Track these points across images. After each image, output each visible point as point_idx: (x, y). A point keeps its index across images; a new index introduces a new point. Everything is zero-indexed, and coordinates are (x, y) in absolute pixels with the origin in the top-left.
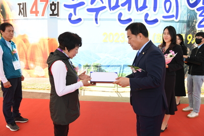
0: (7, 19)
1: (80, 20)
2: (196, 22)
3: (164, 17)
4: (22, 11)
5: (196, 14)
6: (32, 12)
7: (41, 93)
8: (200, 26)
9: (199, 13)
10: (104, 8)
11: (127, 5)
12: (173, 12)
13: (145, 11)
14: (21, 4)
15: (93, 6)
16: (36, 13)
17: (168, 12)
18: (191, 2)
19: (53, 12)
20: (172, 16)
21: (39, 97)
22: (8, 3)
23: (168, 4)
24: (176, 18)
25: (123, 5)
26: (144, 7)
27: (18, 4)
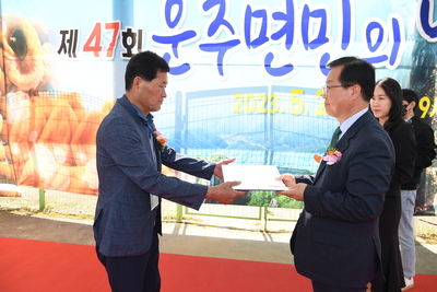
1: (185, 67)
4: (67, 45)
6: (87, 48)
10: (236, 42)
11: (284, 39)
12: (386, 48)
13: (323, 49)
14: (67, 32)
15: (214, 40)
16: (97, 49)
17: (373, 49)
19: (129, 51)
20: (383, 58)
22: (37, 28)
23: (375, 33)
24: (392, 63)
25: (276, 36)
26: (322, 39)
27: (61, 32)
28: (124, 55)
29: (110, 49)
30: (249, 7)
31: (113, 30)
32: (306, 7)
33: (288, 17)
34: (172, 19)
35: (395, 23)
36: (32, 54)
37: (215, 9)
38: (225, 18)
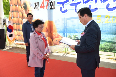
1: (66, 11)
4: (36, 6)
6: (41, 7)
14: (36, 3)
22: (29, 2)
27: (35, 3)
28: (50, 8)
29: (47, 7)
31: (47, 2)
36: (28, 9)
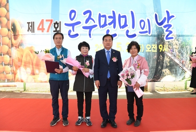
0: (17, 34)
1: (77, 35)
2: (164, 36)
3: (140, 32)
4: (31, 28)
5: (163, 30)
6: (39, 29)
7: (44, 94)
8: (167, 38)
9: (165, 29)
10: (96, 26)
11: (113, 24)
12: (146, 29)
13: (126, 29)
14: (30, 23)
15: (87, 25)
16: (43, 29)
17: (143, 29)
18: (159, 22)
19: (56, 29)
20: (146, 32)
21: (43, 97)
22: (19, 22)
23: (142, 23)
24: (149, 33)
25: (110, 24)
26: (125, 25)
27: (28, 23)
29: (48, 29)
30: (100, 14)
31: (49, 22)
32: (119, 15)
33: (114, 17)
34: (72, 17)
35: (148, 20)
36: (18, 32)
37: (88, 14)
38: (92, 17)
